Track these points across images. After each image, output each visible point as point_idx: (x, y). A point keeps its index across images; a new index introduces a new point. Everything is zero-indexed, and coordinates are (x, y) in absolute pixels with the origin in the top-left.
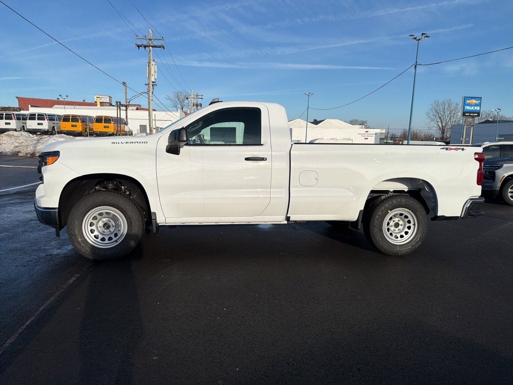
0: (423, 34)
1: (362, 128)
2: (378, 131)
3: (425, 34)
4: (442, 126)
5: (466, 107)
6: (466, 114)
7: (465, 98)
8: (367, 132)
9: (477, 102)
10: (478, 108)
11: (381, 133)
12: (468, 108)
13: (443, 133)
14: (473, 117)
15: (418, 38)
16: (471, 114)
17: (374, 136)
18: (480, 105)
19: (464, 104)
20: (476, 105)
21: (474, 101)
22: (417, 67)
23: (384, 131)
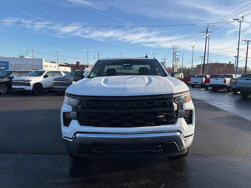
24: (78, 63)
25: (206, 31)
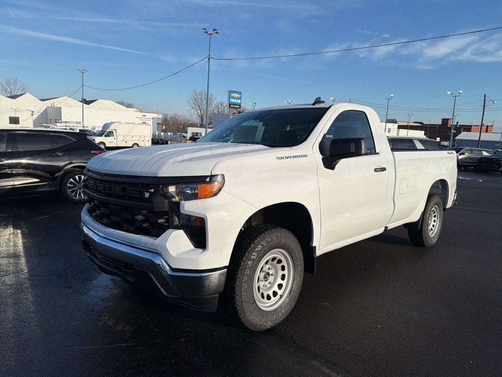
0: (214, 30)
1: (137, 112)
2: (155, 116)
3: (215, 30)
4: (201, 114)
5: (231, 99)
6: (232, 106)
7: (231, 92)
8: (144, 116)
9: (239, 96)
10: (239, 101)
11: (158, 118)
12: (232, 100)
13: (202, 120)
14: (236, 108)
15: (209, 33)
16: (235, 106)
17: (151, 120)
18: (240, 98)
19: (230, 97)
20: (238, 98)
21: (236, 95)
22: (210, 59)
23: (160, 116)
24: (445, 122)
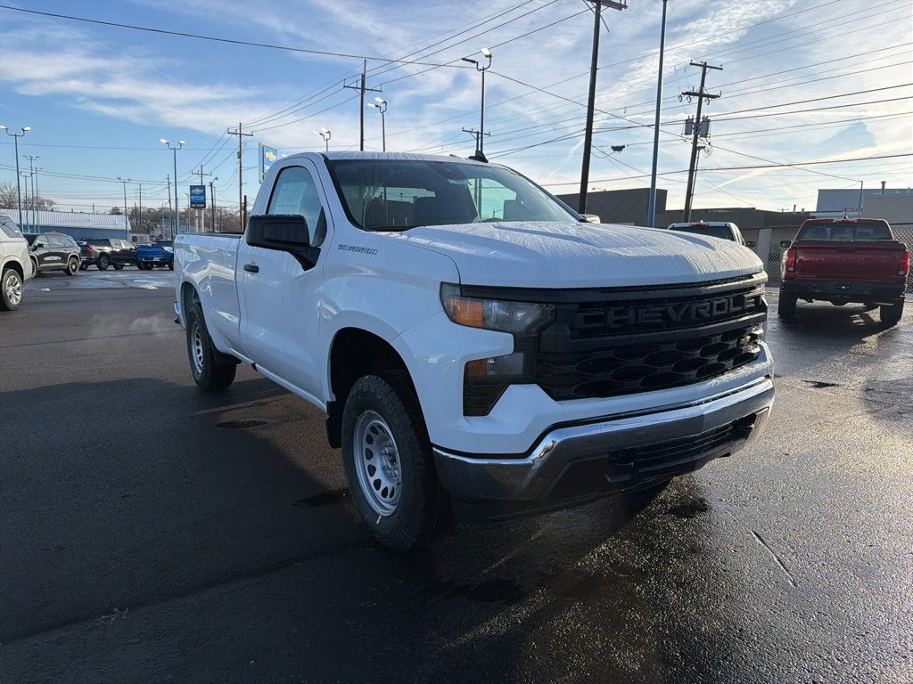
25: (360, 86)
